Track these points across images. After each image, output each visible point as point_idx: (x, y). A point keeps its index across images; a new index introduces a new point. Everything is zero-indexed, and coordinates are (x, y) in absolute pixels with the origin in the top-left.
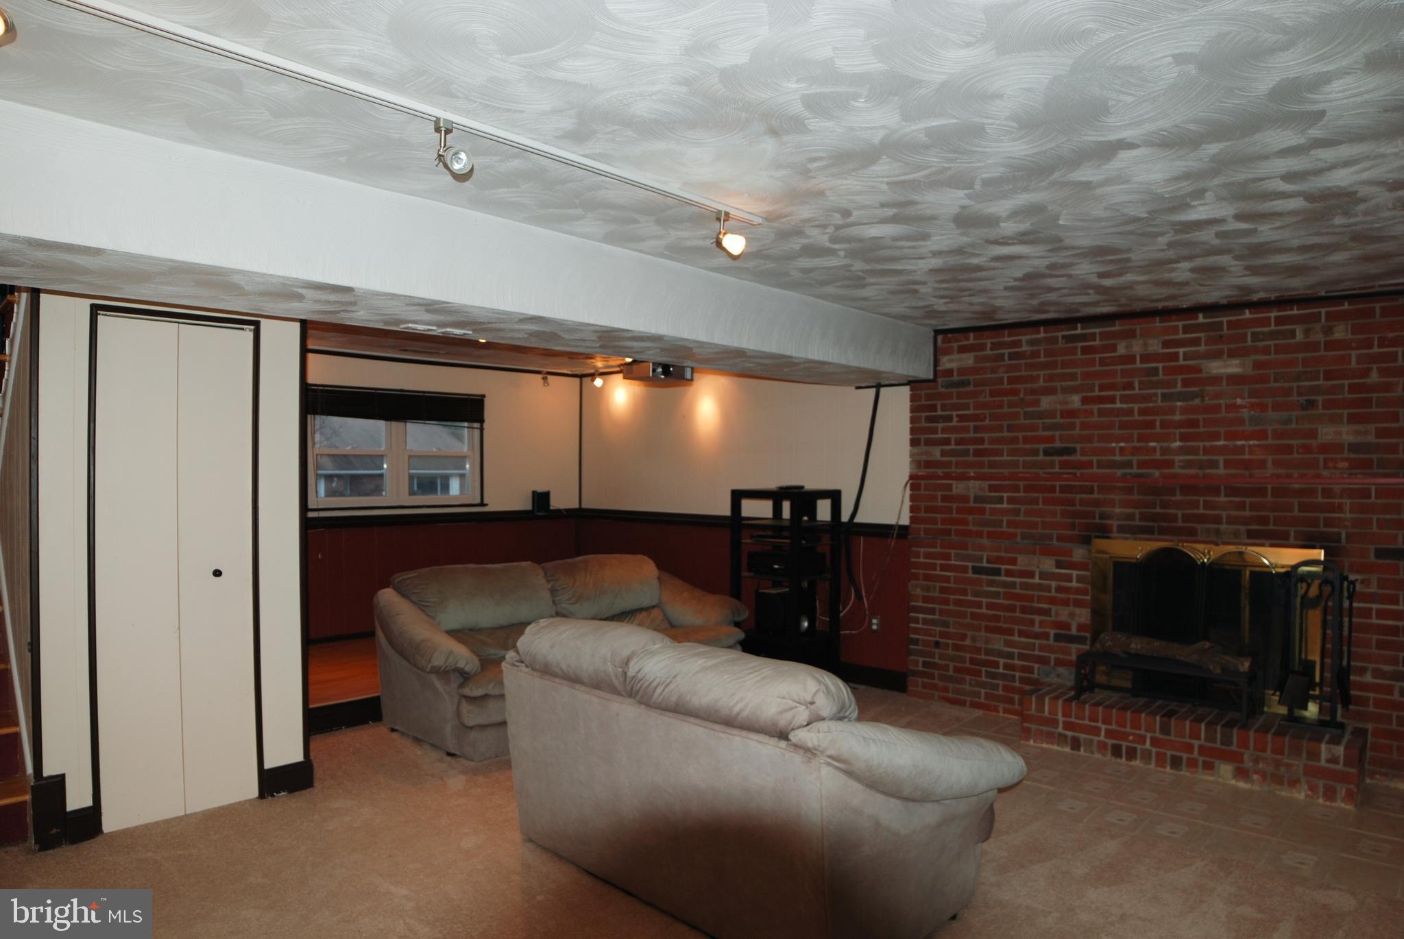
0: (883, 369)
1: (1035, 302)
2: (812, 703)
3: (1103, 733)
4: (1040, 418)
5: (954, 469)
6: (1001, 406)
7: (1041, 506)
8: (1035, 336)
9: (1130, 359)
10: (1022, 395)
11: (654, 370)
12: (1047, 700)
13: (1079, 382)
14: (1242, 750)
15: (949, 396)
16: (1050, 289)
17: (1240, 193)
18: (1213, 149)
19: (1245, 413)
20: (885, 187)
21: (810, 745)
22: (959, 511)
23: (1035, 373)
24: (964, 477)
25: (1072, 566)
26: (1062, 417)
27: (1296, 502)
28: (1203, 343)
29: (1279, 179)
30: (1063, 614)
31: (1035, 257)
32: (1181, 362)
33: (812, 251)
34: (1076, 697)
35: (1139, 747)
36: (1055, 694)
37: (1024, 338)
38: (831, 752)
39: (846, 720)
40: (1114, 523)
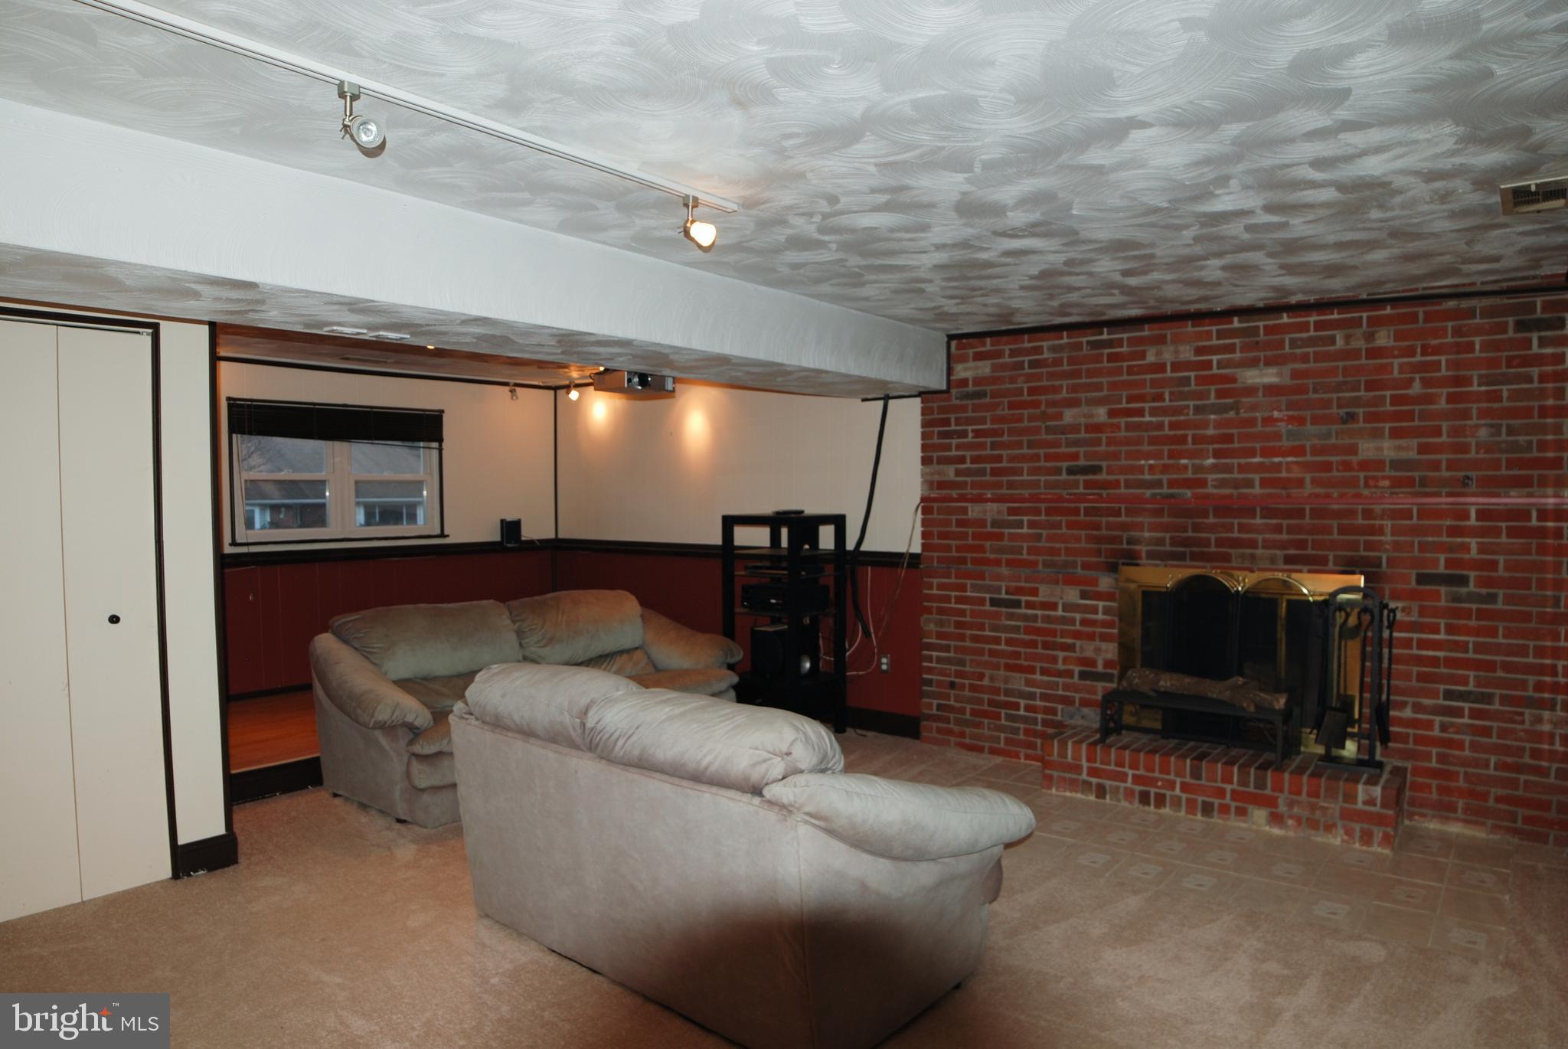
0: (888, 379)
1: (1055, 303)
2: (789, 754)
3: (1130, 779)
4: (1063, 433)
5: (969, 491)
6: (1020, 420)
7: (1064, 530)
8: (1057, 342)
9: (1160, 367)
10: (1043, 407)
11: (629, 381)
12: (1070, 744)
13: (1105, 393)
14: (1276, 794)
15: (964, 408)
16: (1071, 289)
17: (1270, 181)
18: (1233, 130)
19: (1282, 427)
20: (872, 169)
21: (785, 801)
22: (975, 536)
23: (1057, 383)
24: (979, 499)
25: (1098, 596)
26: (1087, 431)
27: (1335, 523)
28: (1238, 350)
29: (1307, 166)
30: (1087, 649)
31: (1050, 252)
32: (1215, 371)
33: (800, 243)
34: (1102, 741)
35: (1168, 793)
36: (1080, 737)
37: (1045, 344)
38: (807, 810)
39: (830, 772)
40: (1143, 549)
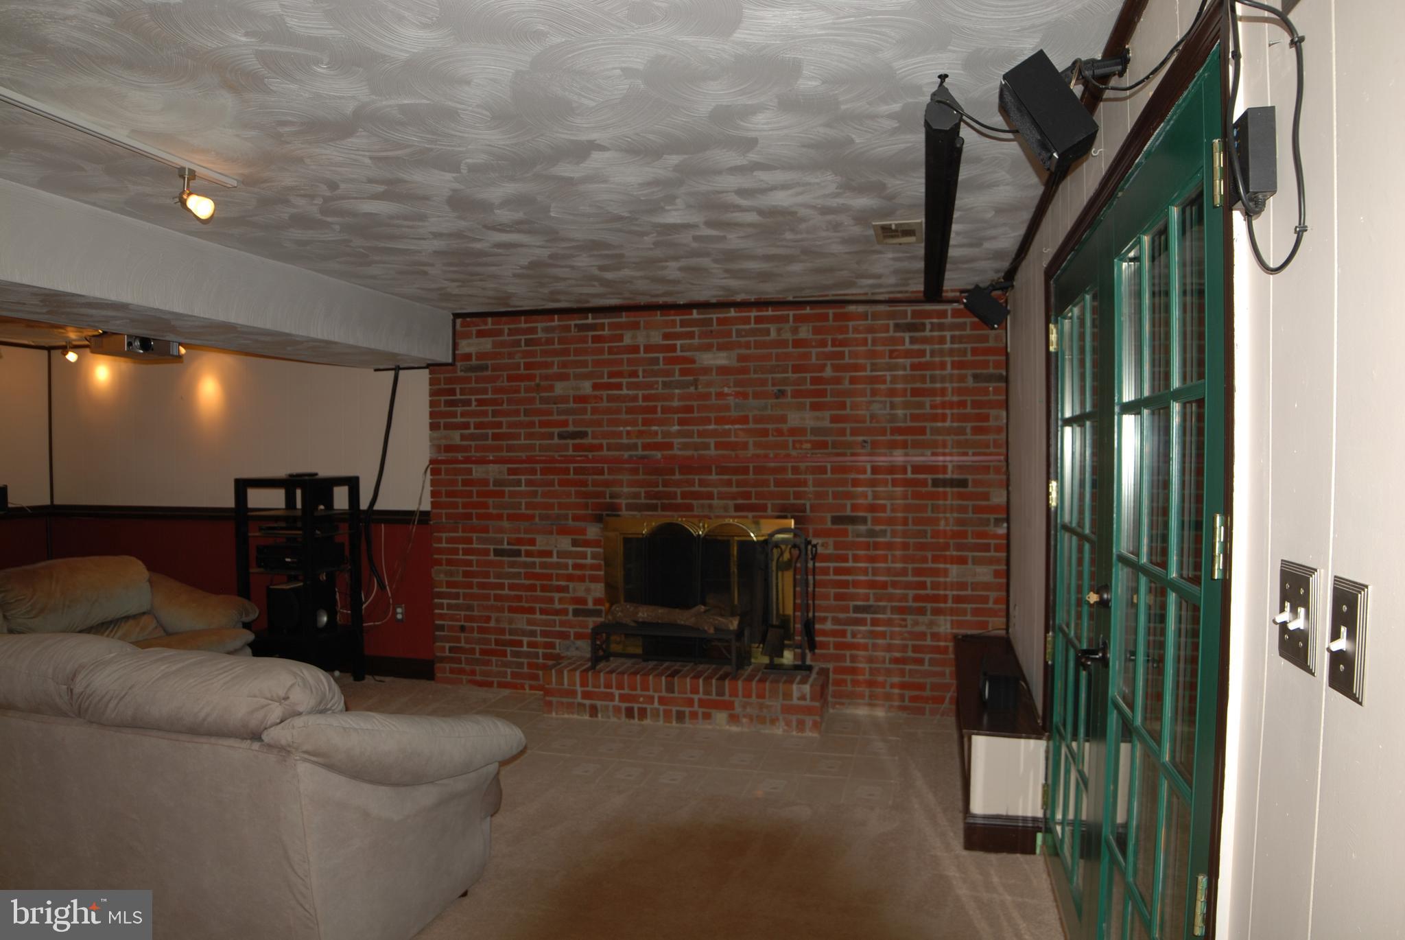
0: (396, 351)
1: (546, 291)
2: (286, 698)
3: (617, 698)
4: (555, 404)
5: (473, 454)
6: (517, 391)
7: (557, 487)
8: (549, 324)
9: (634, 349)
10: (537, 381)
11: (130, 344)
12: (565, 673)
13: (590, 369)
14: (732, 699)
15: (468, 380)
16: (558, 279)
17: (711, 204)
18: (674, 159)
19: (731, 401)
20: (367, 161)
21: (283, 742)
22: (479, 494)
23: (549, 359)
24: (482, 461)
25: (587, 543)
26: (575, 402)
27: (771, 478)
28: (696, 337)
29: (733, 194)
30: (578, 589)
31: (535, 248)
32: (679, 353)
33: (301, 221)
34: (593, 667)
35: (648, 707)
36: (574, 666)
37: (539, 325)
38: (305, 748)
39: (330, 712)
40: (623, 502)
